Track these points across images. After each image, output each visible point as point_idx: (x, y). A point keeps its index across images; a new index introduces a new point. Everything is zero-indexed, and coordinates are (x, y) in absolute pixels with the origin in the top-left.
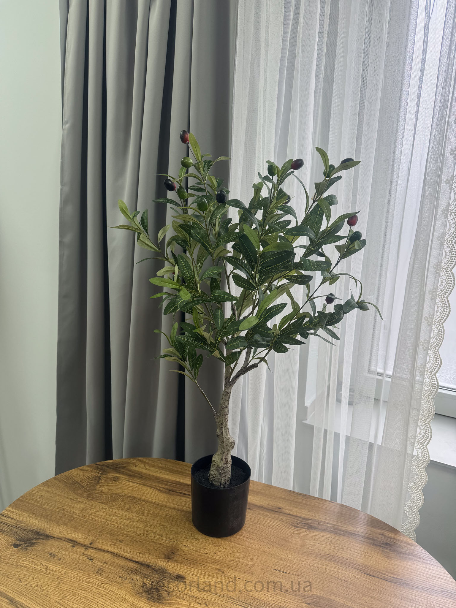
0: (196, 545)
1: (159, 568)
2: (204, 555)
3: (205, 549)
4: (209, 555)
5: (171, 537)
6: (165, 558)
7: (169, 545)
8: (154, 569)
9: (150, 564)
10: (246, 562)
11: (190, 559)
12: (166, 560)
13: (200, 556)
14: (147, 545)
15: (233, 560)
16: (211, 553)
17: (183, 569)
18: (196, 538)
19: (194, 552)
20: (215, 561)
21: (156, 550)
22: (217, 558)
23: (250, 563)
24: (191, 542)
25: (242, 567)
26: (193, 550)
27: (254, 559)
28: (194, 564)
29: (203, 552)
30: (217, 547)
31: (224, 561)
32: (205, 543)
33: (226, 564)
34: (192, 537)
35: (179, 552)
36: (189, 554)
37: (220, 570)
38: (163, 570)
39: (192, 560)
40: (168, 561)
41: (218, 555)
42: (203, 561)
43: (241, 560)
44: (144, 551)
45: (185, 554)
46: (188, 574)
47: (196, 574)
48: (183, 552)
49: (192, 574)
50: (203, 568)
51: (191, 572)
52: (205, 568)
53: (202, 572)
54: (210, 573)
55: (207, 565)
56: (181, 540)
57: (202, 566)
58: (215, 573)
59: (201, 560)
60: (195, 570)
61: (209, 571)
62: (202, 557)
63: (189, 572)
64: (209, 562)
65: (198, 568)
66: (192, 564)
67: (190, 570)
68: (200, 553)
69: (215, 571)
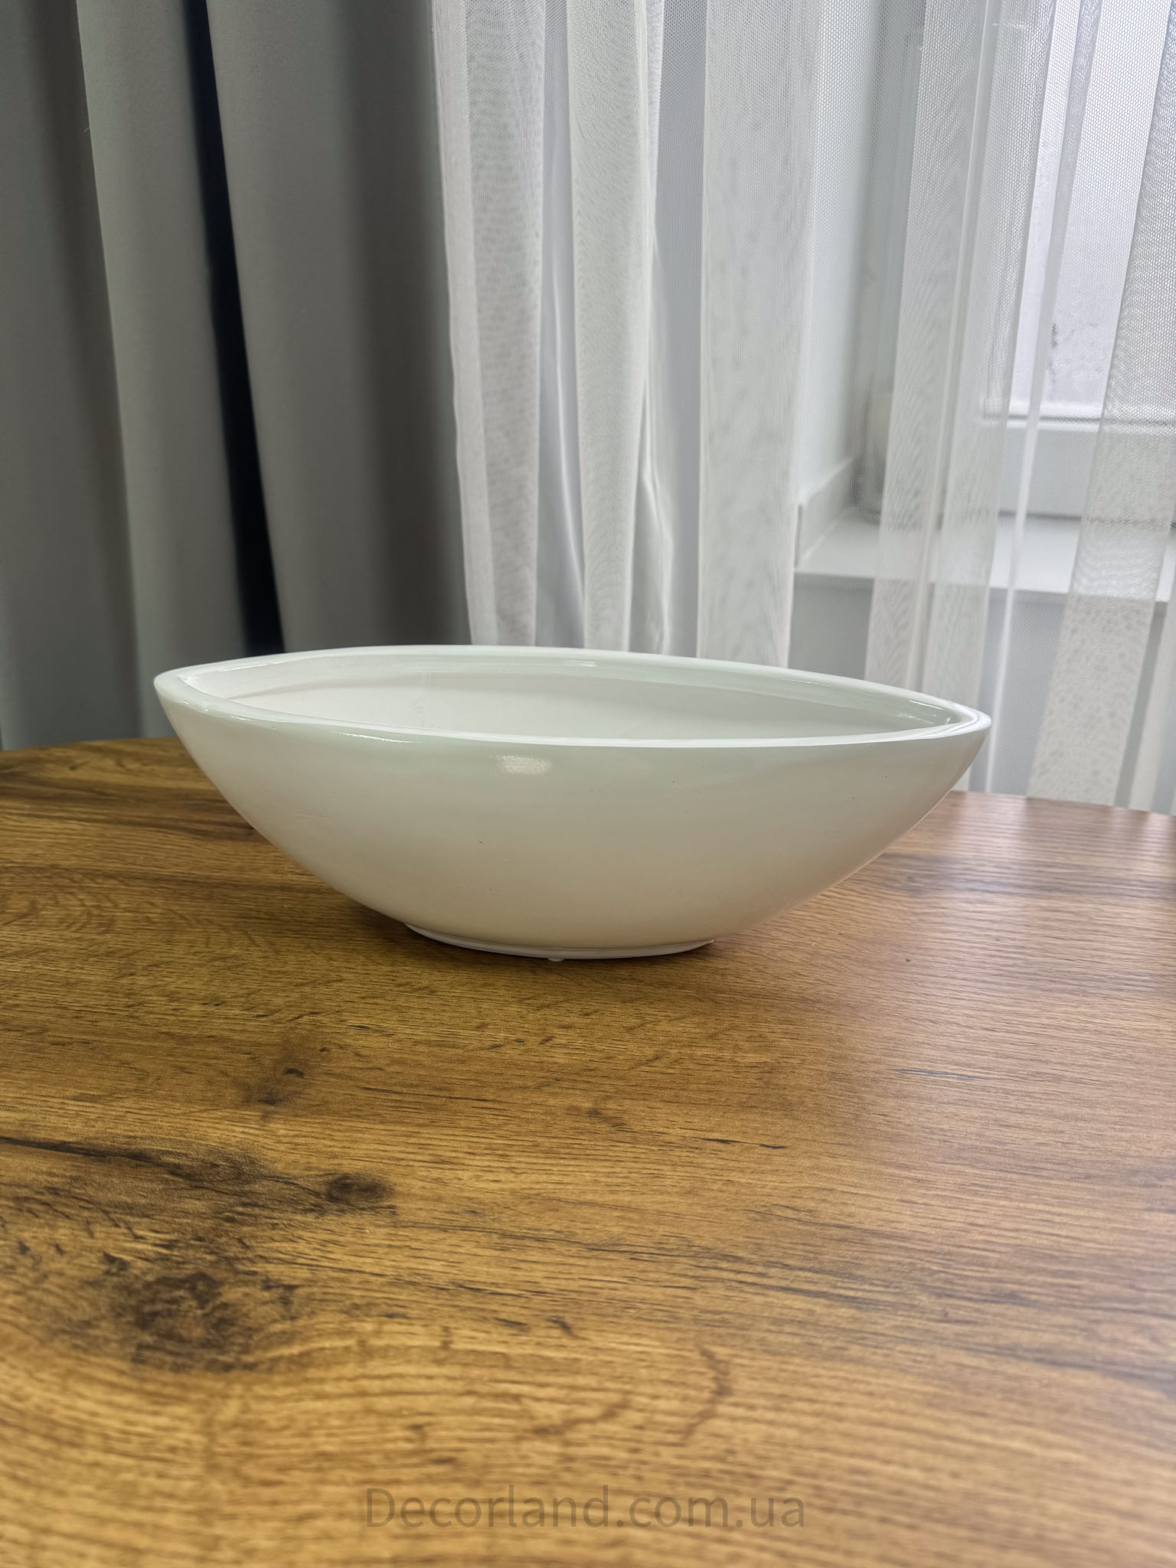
0: (429, 1016)
1: (211, 1159)
2: (484, 1054)
3: (482, 1027)
4: (511, 1053)
5: (278, 1001)
6: (247, 1102)
7: (264, 1039)
8: (175, 1170)
9: (147, 1145)
10: (727, 1055)
11: (403, 1085)
12: (252, 1114)
13: (463, 1062)
14: (128, 1056)
15: (657, 1058)
16: (519, 1041)
17: (364, 1141)
18: (421, 989)
19: (421, 1048)
20: (556, 1076)
21: (183, 1069)
22: (560, 1057)
23: (751, 1058)
24: (397, 1009)
25: (720, 1082)
26: (417, 1043)
27: (771, 1037)
28: (435, 1109)
29: (476, 1044)
30: (547, 1011)
31: (605, 1066)
32: (475, 1000)
33: (621, 1078)
34: (401, 985)
35: (330, 1061)
36: (394, 1062)
37: (594, 1113)
38: (235, 1166)
39: (421, 1090)
40: (266, 1117)
41: (564, 1046)
42: (484, 1085)
43: (699, 1053)
44: (108, 1084)
45: (370, 1065)
46: (403, 1163)
47: (454, 1154)
48: (357, 1058)
49: (426, 1158)
50: (489, 1119)
51: (420, 1151)
52: (501, 1118)
53: (488, 1141)
54: (542, 1140)
55: (510, 1100)
56: (337, 1009)
57: (484, 1111)
58: (571, 1132)
59: (473, 1083)
60: (446, 1137)
61: (532, 1127)
62: (477, 1068)
63: (410, 1150)
64: (519, 1082)
65: (462, 1122)
66: (423, 1107)
67: (413, 1140)
68: (460, 1051)
69: (568, 1122)
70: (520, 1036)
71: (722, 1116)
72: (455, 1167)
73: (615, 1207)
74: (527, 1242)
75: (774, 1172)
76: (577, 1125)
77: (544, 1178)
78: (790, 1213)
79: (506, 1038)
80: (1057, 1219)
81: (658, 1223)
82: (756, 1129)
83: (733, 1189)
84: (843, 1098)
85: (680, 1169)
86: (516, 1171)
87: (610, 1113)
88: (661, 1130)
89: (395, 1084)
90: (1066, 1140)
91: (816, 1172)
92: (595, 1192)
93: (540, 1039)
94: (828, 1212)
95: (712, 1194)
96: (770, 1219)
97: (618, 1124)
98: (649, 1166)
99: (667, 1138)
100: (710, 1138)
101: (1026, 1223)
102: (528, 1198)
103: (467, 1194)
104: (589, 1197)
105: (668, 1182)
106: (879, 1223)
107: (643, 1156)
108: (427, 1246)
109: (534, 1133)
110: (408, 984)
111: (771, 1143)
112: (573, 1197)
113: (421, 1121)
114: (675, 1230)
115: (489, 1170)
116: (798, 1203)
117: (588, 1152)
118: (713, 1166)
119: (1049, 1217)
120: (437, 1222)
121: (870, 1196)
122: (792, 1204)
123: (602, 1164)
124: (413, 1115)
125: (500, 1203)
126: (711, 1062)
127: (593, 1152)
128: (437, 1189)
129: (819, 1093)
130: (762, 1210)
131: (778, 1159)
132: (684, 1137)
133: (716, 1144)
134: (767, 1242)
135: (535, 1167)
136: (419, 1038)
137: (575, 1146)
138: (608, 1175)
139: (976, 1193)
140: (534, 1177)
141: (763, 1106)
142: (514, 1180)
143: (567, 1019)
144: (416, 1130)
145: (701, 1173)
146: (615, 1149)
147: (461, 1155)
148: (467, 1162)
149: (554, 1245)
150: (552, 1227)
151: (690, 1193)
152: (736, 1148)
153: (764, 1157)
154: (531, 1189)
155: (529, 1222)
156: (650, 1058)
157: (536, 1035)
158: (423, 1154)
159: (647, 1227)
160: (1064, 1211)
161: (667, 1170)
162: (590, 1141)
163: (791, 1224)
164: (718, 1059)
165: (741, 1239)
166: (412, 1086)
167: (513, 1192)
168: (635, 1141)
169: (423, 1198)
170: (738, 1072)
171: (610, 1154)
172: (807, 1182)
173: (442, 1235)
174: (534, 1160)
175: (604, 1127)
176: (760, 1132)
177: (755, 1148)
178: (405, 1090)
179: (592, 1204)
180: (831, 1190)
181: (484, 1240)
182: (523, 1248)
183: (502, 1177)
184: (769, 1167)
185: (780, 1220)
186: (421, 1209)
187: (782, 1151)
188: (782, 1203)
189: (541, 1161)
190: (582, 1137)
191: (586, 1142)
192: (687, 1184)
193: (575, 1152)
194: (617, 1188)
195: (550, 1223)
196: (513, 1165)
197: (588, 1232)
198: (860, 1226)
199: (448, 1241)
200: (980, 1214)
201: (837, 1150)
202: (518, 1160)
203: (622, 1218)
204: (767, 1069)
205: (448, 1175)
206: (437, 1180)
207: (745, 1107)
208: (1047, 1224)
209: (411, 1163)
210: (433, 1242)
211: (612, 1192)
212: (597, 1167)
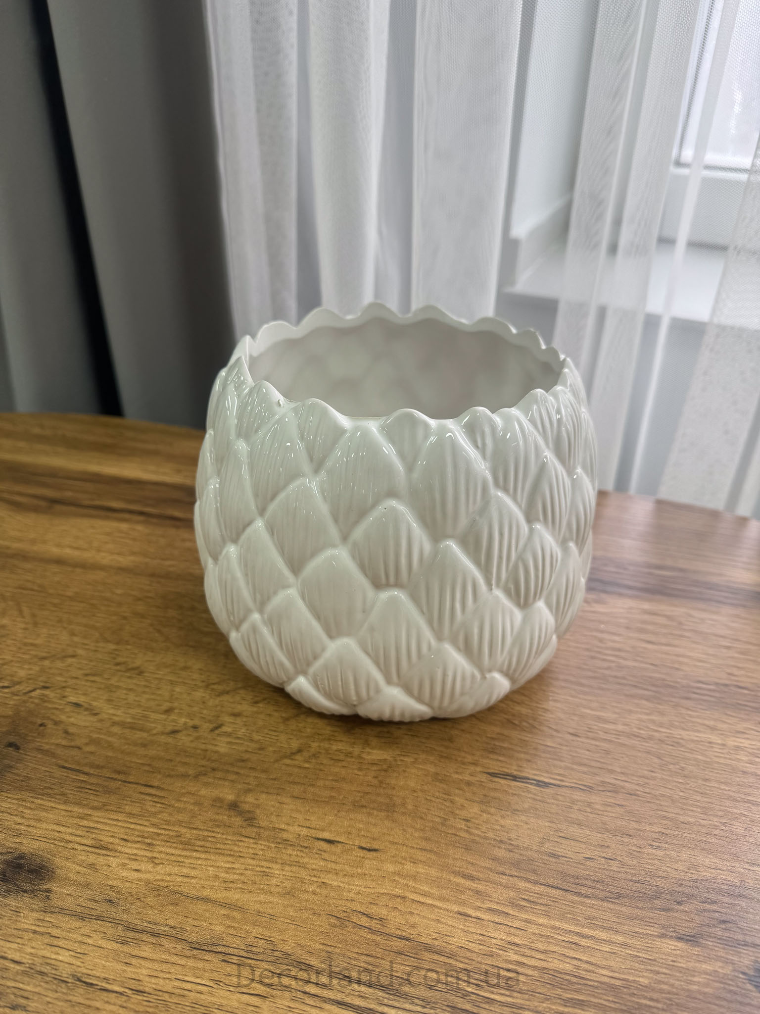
0: (131, 697)
2: (163, 739)
3: (168, 711)
4: (184, 739)
5: (22, 673)
11: (92, 766)
13: (144, 746)
15: (299, 751)
16: (195, 727)
18: (133, 669)
19: (116, 729)
20: (214, 765)
22: (223, 748)
24: (109, 689)
25: (344, 779)
26: (114, 724)
28: (108, 791)
29: (159, 728)
30: (226, 698)
31: (256, 758)
32: (172, 683)
33: (265, 771)
34: (118, 664)
35: (44, 736)
36: (92, 741)
37: (234, 806)
41: (229, 734)
42: (155, 770)
45: (73, 744)
46: (70, 845)
47: (112, 840)
48: (64, 735)
49: (89, 842)
50: (150, 806)
51: (88, 834)
52: (159, 805)
53: (142, 828)
54: (185, 830)
55: (170, 788)
56: (64, 685)
57: (147, 798)
58: (210, 824)
59: (146, 768)
60: (109, 822)
61: (180, 817)
62: (152, 752)
63: (78, 833)
64: (181, 770)
65: (127, 807)
66: (101, 789)
67: (84, 823)
68: (145, 735)
69: (210, 815)
70: (197, 722)
71: (336, 815)
72: (109, 853)
73: (224, 905)
74: (145, 937)
75: (362, 876)
76: (217, 817)
77: (176, 870)
78: (364, 921)
79: (185, 724)
80: (583, 942)
81: (254, 924)
82: (359, 830)
83: (324, 892)
84: (438, 800)
85: (287, 868)
86: (156, 861)
87: (246, 807)
88: (283, 826)
89: (86, 765)
90: (609, 855)
91: (396, 878)
92: (212, 888)
93: (211, 726)
94: (396, 921)
95: (306, 896)
96: (347, 926)
97: (250, 819)
98: (263, 864)
99: (285, 835)
100: (320, 836)
101: (557, 945)
102: (156, 889)
103: (110, 882)
104: (206, 893)
105: (274, 881)
106: (435, 935)
107: (261, 853)
108: (64, 934)
109: (180, 823)
110: (124, 663)
111: (368, 846)
112: (194, 892)
113: (96, 804)
114: (266, 933)
115: (134, 858)
116: (373, 910)
117: (218, 846)
118: (314, 867)
119: (576, 939)
120: (79, 909)
121: (434, 906)
122: (369, 911)
123: (225, 859)
124: (92, 797)
125: (134, 893)
126: (342, 757)
127: (222, 846)
128: (89, 875)
129: (420, 794)
130: (342, 915)
131: (370, 862)
132: (299, 835)
133: (323, 844)
134: (337, 951)
135: (173, 858)
136: (116, 719)
137: (210, 839)
138: (227, 871)
139: (522, 907)
140: (168, 869)
141: (371, 806)
142: (152, 870)
143: (239, 706)
144: (89, 812)
145: (303, 873)
146: (240, 844)
147: (117, 841)
148: (119, 848)
149: (165, 942)
150: (168, 922)
151: (289, 893)
152: (338, 849)
153: (359, 859)
154: (163, 880)
155: (152, 915)
156: (294, 751)
157: (210, 722)
158: (87, 838)
159: (245, 927)
160: (591, 932)
161: (276, 869)
162: (223, 834)
163: (361, 932)
164: (349, 754)
165: (317, 946)
166: (98, 767)
167: (148, 883)
168: (258, 837)
169: (76, 884)
170: (360, 769)
171: (236, 848)
172: (387, 888)
173: (78, 924)
174: (173, 851)
175: (237, 821)
176: (362, 833)
177: (353, 850)
178: (92, 771)
179: (206, 900)
180: (404, 898)
181: (110, 931)
182: (138, 942)
183: (143, 867)
184: (359, 871)
185: (354, 927)
186: (70, 895)
187: (374, 854)
188: (360, 910)
189: (178, 852)
190: (217, 830)
191: (219, 835)
192: (288, 884)
193: (208, 845)
194: (231, 885)
195: (168, 918)
196: (155, 855)
197: (196, 929)
198: (418, 938)
199: (82, 931)
200: (521, 932)
201: (420, 855)
202: (162, 849)
203: (227, 916)
204: (385, 767)
205: (102, 860)
206: (92, 866)
207: (357, 806)
208: (573, 946)
209: (76, 846)
210: (70, 931)
211: (226, 889)
212: (222, 862)
